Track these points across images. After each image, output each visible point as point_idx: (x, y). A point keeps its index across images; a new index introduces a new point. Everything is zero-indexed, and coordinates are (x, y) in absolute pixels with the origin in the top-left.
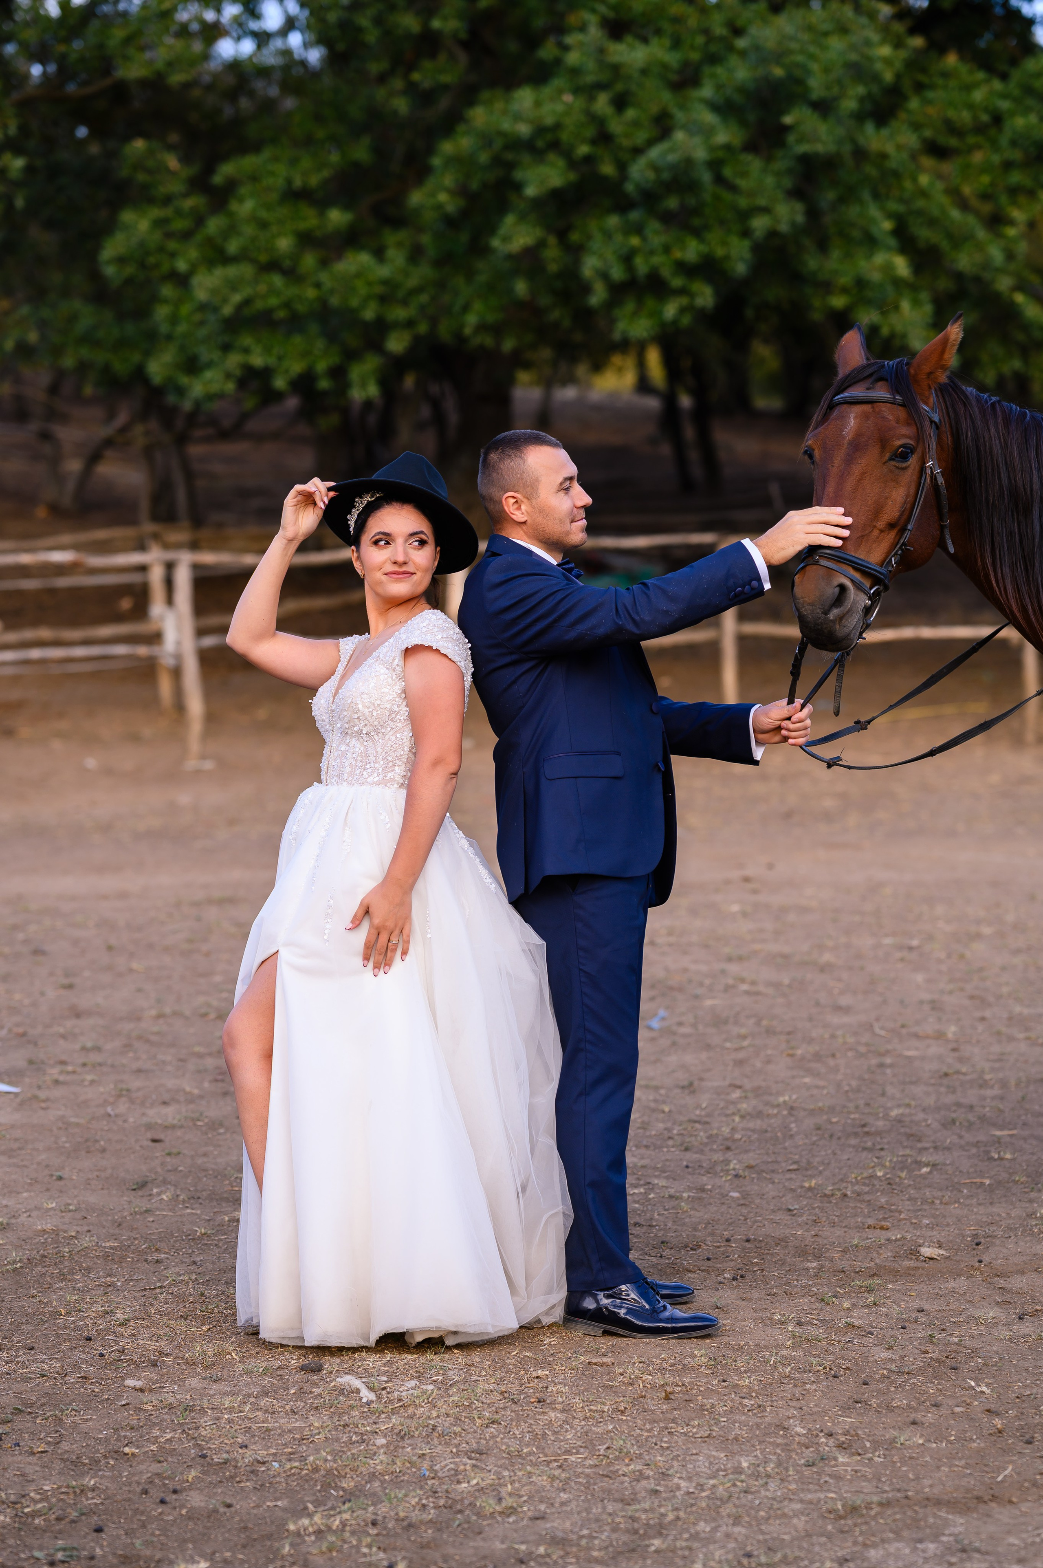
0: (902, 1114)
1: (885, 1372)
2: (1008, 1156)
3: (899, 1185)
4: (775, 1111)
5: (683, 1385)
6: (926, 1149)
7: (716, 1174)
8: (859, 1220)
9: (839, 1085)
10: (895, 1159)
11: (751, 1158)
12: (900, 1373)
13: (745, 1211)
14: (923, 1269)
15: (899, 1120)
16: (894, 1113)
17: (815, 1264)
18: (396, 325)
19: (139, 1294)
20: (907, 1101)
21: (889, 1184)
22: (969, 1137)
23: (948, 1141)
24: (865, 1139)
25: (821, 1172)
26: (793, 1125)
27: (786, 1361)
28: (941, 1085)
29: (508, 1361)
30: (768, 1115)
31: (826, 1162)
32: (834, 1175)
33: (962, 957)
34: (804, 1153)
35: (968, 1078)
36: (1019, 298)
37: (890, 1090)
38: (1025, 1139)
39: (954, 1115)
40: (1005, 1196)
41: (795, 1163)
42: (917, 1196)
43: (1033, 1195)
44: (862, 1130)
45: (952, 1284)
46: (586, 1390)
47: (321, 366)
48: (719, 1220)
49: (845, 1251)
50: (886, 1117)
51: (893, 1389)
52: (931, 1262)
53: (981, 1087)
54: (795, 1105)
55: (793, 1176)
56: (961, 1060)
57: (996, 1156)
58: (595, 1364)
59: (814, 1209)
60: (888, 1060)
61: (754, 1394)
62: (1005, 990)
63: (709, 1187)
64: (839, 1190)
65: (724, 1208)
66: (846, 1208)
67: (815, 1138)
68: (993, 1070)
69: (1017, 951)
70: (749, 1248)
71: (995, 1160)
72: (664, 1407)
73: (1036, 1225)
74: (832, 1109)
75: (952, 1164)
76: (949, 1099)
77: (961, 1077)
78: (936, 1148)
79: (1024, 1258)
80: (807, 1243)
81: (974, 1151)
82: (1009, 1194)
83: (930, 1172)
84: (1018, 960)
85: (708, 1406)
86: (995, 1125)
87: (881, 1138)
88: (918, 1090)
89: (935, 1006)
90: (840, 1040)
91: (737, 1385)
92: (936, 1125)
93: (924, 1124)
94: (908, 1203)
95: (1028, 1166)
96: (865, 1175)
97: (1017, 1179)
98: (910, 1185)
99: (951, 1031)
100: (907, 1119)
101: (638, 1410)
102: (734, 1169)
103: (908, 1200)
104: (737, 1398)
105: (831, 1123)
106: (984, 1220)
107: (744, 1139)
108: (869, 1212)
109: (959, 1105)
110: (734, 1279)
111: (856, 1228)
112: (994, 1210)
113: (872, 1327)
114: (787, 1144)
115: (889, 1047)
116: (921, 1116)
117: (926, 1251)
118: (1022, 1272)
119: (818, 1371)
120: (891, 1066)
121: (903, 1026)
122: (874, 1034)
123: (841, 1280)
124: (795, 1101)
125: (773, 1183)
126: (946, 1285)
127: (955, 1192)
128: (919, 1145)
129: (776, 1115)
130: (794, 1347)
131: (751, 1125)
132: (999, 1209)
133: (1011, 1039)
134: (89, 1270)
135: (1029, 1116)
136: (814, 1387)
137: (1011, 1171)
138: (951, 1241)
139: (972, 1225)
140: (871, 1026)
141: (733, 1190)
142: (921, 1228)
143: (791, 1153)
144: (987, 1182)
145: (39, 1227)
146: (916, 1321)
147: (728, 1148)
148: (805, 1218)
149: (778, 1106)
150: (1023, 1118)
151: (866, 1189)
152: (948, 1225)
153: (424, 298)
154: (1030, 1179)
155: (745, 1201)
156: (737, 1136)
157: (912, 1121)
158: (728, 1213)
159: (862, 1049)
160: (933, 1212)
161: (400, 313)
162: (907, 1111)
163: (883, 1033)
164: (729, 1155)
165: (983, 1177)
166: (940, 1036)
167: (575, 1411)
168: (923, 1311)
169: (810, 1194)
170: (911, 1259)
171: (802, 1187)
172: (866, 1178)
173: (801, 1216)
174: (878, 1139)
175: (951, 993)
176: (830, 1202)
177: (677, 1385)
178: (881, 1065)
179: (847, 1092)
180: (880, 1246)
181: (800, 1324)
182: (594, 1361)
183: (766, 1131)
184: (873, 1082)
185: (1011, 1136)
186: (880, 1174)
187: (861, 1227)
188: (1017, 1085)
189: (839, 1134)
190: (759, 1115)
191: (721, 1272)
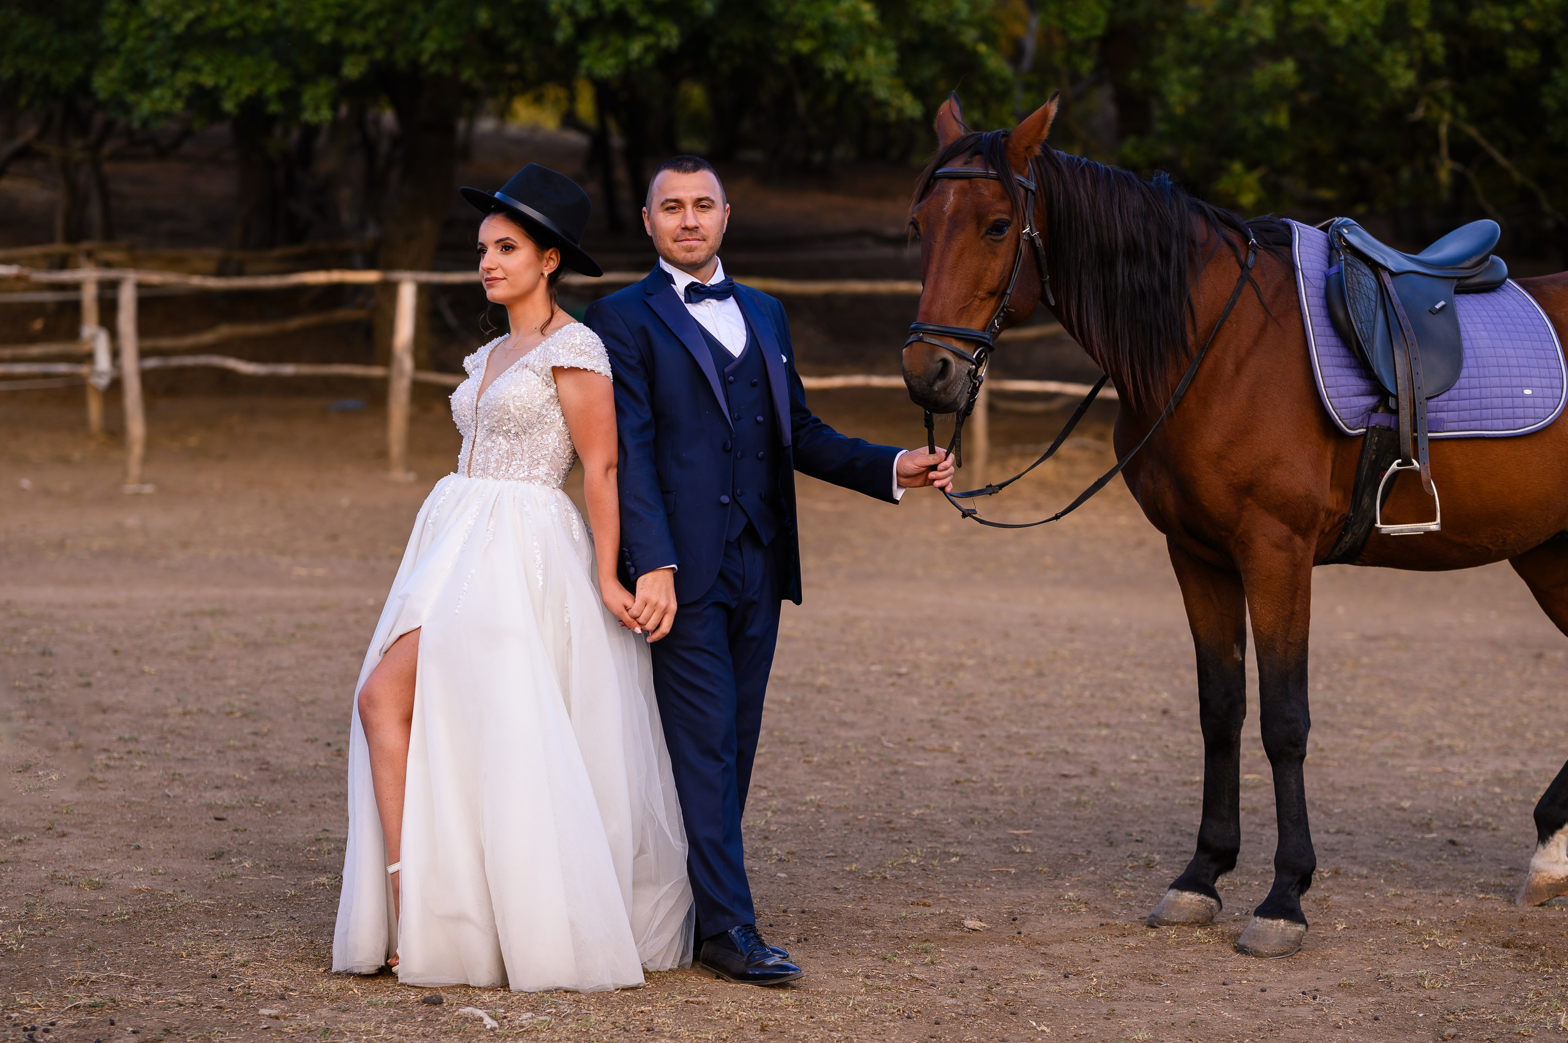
0: (923, 814)
1: (953, 1014)
2: (1029, 850)
3: (932, 871)
4: (804, 808)
5: (776, 1020)
6: (950, 843)
7: (759, 858)
8: (902, 898)
9: (858, 788)
10: (925, 850)
11: (790, 846)
12: (967, 1015)
13: (794, 889)
14: (969, 938)
15: (921, 819)
16: (916, 812)
17: (870, 932)
18: (352, 49)
19: (249, 942)
20: (926, 803)
21: (924, 870)
22: (988, 835)
23: (970, 837)
24: (891, 834)
25: (857, 859)
26: (822, 821)
27: (863, 1004)
28: (954, 791)
29: (612, 999)
30: (797, 812)
31: (860, 851)
32: (871, 862)
33: (950, 683)
34: (837, 844)
35: (979, 785)
36: (982, 48)
37: (908, 794)
38: (1040, 838)
39: (971, 816)
40: (1031, 883)
41: (832, 851)
42: (951, 881)
43: (1057, 882)
44: (888, 826)
45: (998, 949)
46: (688, 1022)
47: (272, 89)
48: (771, 895)
49: (894, 922)
50: (908, 816)
51: (963, 1028)
52: (975, 933)
53: (992, 793)
54: (820, 803)
55: (832, 861)
56: (968, 770)
57: (1018, 850)
58: (692, 1002)
59: (858, 888)
60: (901, 769)
61: (840, 1029)
62: (998, 713)
63: (757, 869)
64: (879, 873)
65: (774, 886)
66: (887, 889)
67: (845, 832)
68: (1000, 780)
69: (1003, 681)
70: (805, 918)
71: (1017, 853)
72: (762, 1037)
73: (1065, 905)
74: (856, 809)
75: (978, 855)
76: (964, 802)
77: (972, 784)
78: (959, 842)
79: (1059, 931)
80: (858, 914)
81: (995, 846)
82: (1035, 881)
83: (959, 862)
84: (1005, 688)
85: (802, 1037)
86: (1011, 825)
87: (906, 834)
88: (934, 794)
89: (934, 724)
90: (853, 750)
91: (824, 1020)
92: (955, 824)
93: (945, 822)
94: (942, 886)
95: (1048, 859)
96: (901, 861)
97: (1040, 869)
98: (942, 872)
99: (956, 745)
100: (928, 818)
101: (738, 1039)
102: (777, 855)
103: (943, 884)
104: (826, 1031)
105: (858, 819)
106: (1017, 900)
107: (779, 831)
108: (909, 893)
109: (975, 808)
110: (799, 941)
111: (901, 904)
112: (1023, 893)
113: (933, 981)
114: (820, 836)
115: (901, 757)
116: (940, 816)
117: (970, 923)
118: (1061, 942)
119: (893, 1013)
120: (904, 773)
121: (909, 740)
122: (883, 746)
123: (897, 944)
124: (820, 800)
125: (816, 866)
126: (993, 950)
127: (985, 879)
128: (943, 840)
129: (805, 812)
130: (867, 993)
131: (783, 819)
132: (1029, 893)
133: (1012, 754)
134: (194, 923)
135: (1041, 819)
136: (892, 1024)
137: (1033, 862)
138: (990, 917)
139: (1006, 905)
140: (879, 739)
141: (780, 871)
142: (960, 906)
143: (825, 843)
144: (1013, 871)
145: (135, 887)
146: (972, 976)
147: (766, 838)
148: (851, 895)
149: (806, 803)
150: (1036, 820)
151: (903, 874)
152: (984, 904)
153: (382, 23)
154: (1051, 870)
155: (792, 880)
156: (773, 828)
157: (933, 820)
158: (779, 890)
159: (875, 759)
160: (967, 893)
161: (358, 38)
162: (928, 811)
163: (891, 745)
164: (768, 843)
165: (1009, 867)
166: (946, 750)
167: (682, 1038)
168: (976, 969)
169: (852, 876)
170: (956, 930)
171: (843, 871)
172: (902, 864)
173: (848, 894)
174: (904, 835)
175: (947, 714)
176: (872, 884)
177: (770, 1020)
178: (895, 773)
179: (867, 794)
180: (926, 919)
181: (867, 977)
182: (691, 1000)
183: (798, 825)
184: (889, 787)
185: (1028, 835)
186: (914, 861)
187: (906, 904)
188: (1026, 792)
189: (867, 829)
190: (789, 811)
191: (787, 936)
